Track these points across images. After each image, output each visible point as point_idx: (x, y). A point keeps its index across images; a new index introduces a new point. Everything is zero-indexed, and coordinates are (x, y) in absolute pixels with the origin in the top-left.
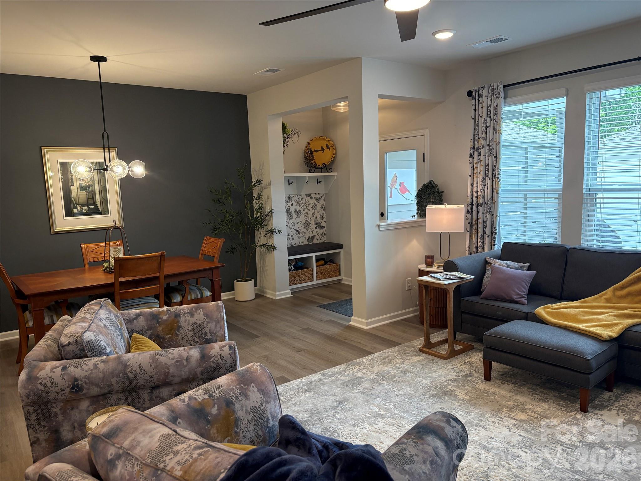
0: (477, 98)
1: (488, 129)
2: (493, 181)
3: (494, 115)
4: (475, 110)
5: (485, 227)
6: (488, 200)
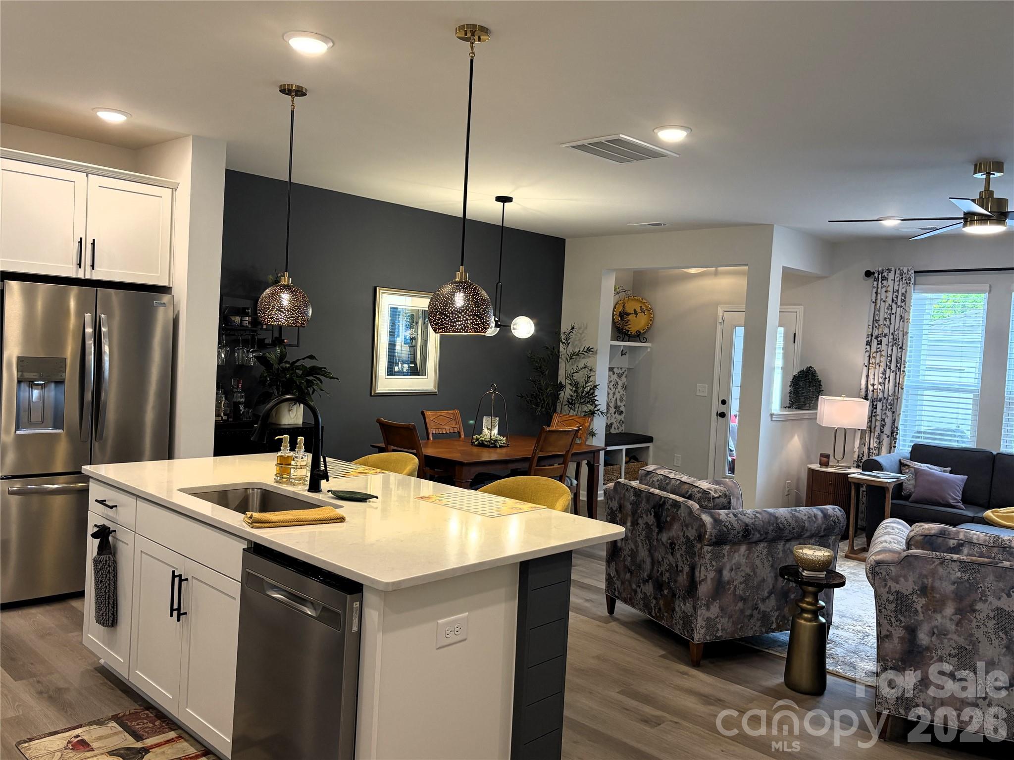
0: (880, 280)
1: (893, 316)
2: (896, 374)
3: (902, 302)
4: (876, 293)
5: (883, 426)
6: (889, 395)
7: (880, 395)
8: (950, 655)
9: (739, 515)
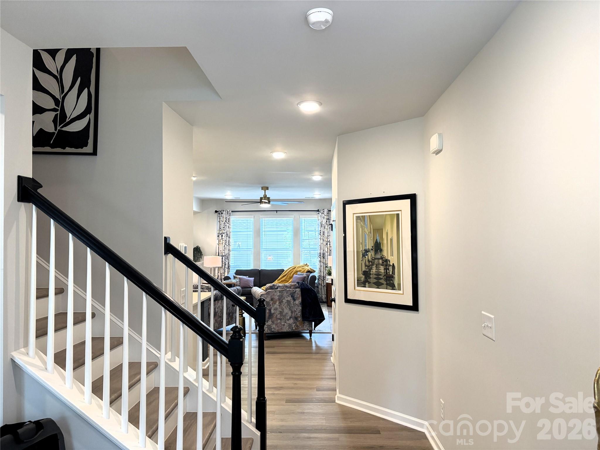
0: (220, 214)
2: (228, 246)
3: (228, 222)
5: (225, 265)
6: (226, 254)
7: (224, 254)
8: (278, 314)
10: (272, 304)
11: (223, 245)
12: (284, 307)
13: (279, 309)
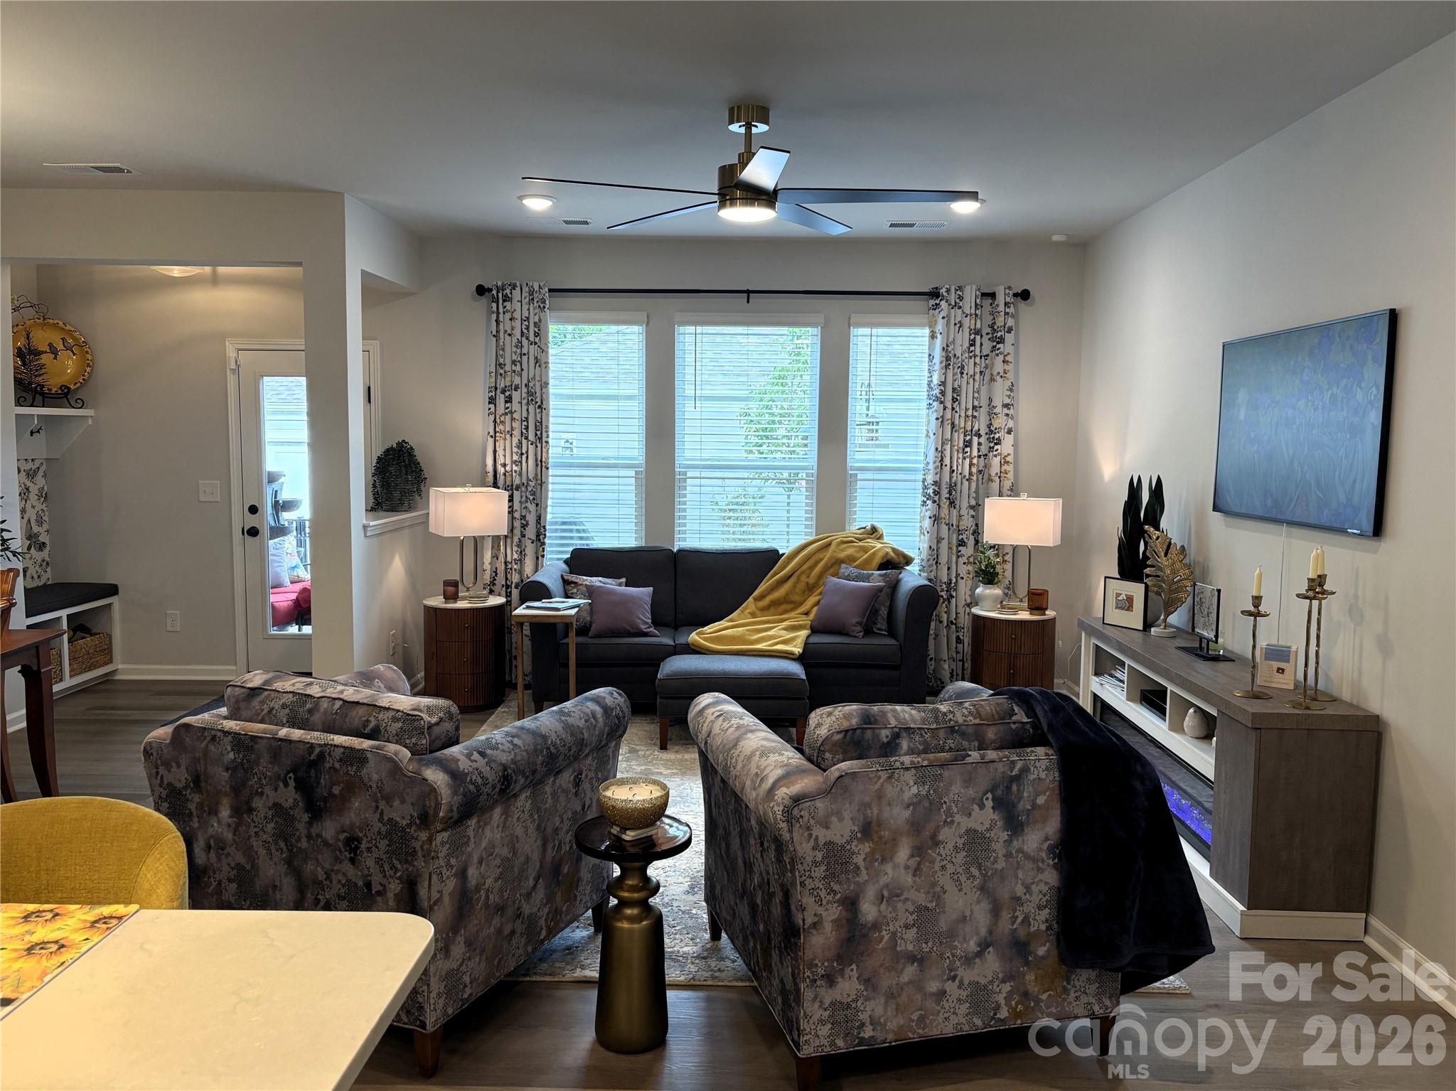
0: (501, 301)
1: (525, 358)
2: (537, 446)
3: (536, 336)
4: (497, 321)
5: (524, 526)
6: (528, 480)
7: (517, 481)
8: (907, 927)
9: (488, 752)
10: (870, 859)
11: (515, 441)
12: (944, 880)
13: (913, 895)
